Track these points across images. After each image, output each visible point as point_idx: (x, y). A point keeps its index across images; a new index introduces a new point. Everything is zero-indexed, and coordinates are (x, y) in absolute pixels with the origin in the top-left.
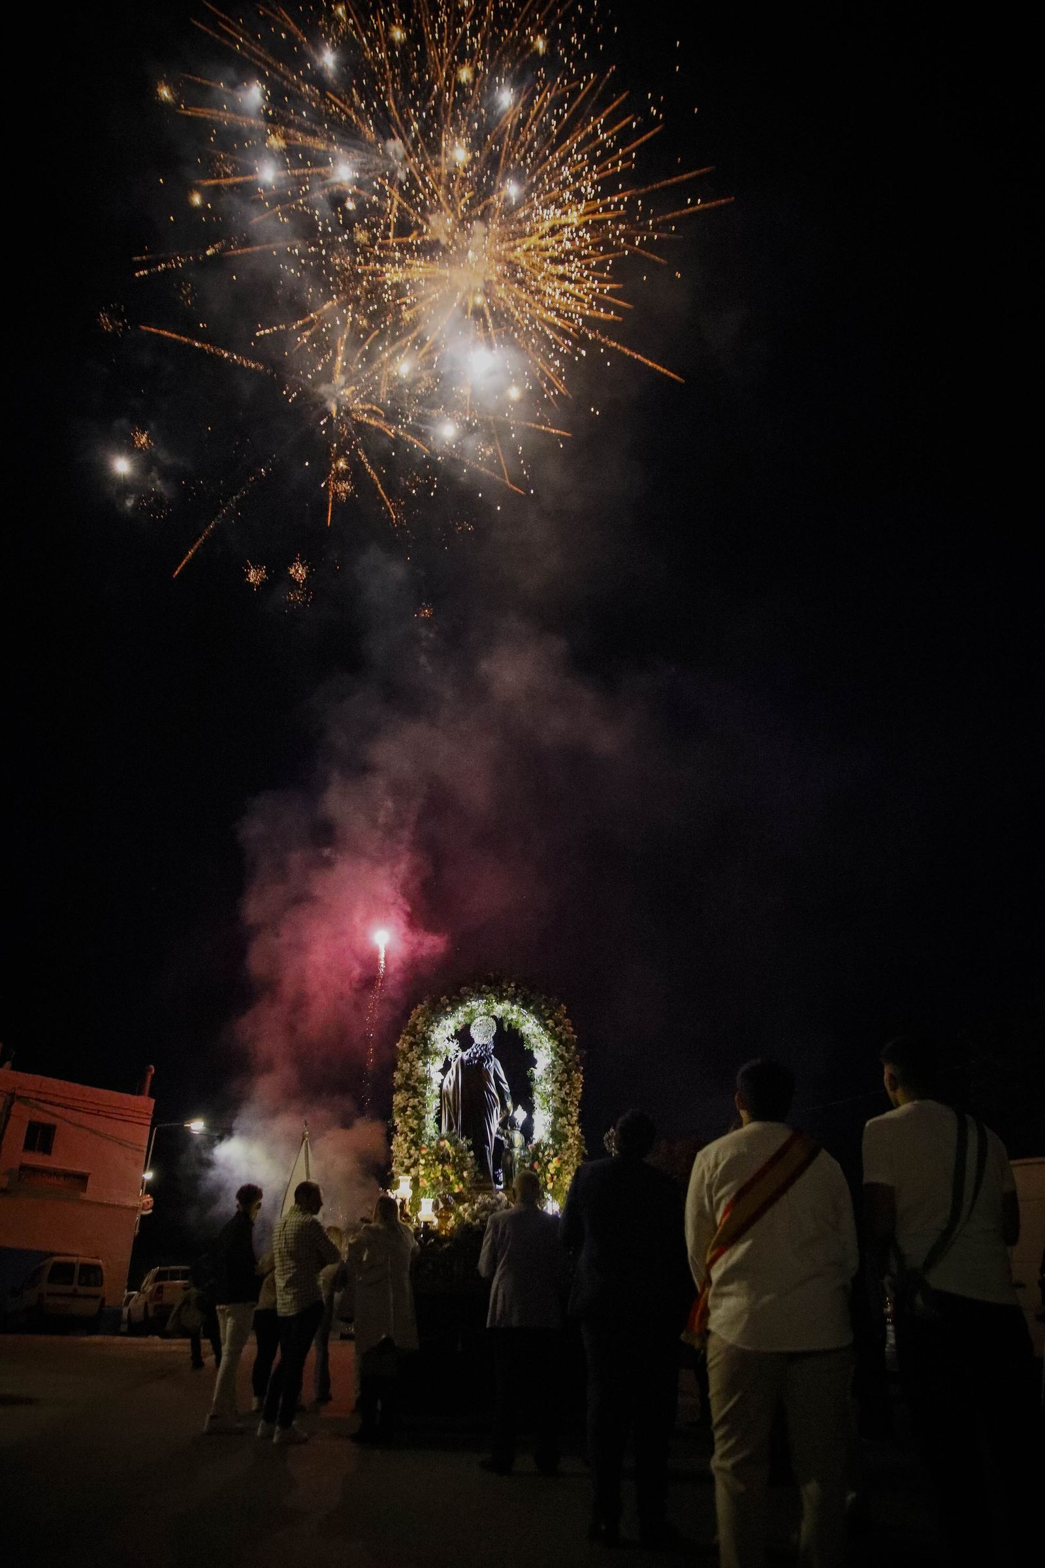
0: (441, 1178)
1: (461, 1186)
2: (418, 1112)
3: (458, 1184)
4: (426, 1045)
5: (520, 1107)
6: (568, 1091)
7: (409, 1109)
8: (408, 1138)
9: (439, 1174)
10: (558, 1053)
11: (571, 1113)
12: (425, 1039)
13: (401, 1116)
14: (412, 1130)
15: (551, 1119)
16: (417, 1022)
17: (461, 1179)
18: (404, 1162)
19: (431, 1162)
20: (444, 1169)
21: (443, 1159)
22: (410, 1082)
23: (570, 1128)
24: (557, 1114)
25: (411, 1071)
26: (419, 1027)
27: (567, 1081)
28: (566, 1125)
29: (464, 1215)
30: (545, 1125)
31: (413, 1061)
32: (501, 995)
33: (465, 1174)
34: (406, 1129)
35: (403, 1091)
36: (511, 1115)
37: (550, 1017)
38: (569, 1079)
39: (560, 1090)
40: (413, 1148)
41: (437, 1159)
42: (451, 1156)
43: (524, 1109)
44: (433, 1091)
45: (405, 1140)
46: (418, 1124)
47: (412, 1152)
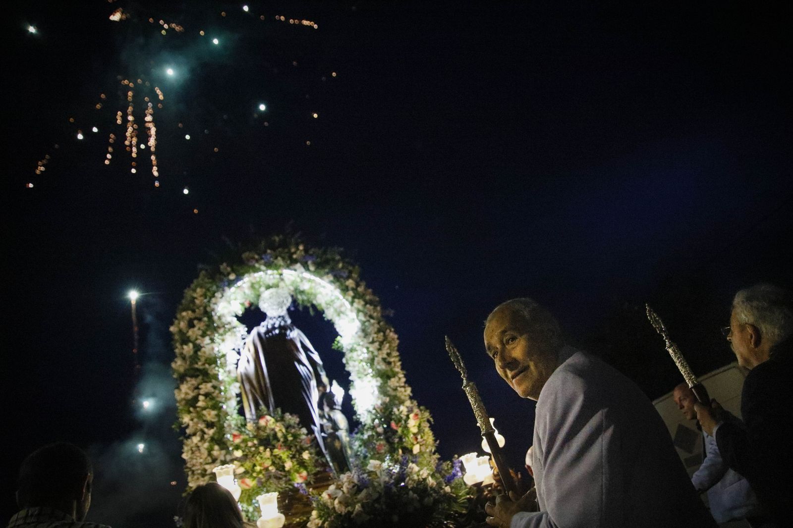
0: (272, 469)
1: (304, 473)
2: (213, 399)
3: (298, 472)
4: (210, 317)
5: (334, 382)
6: (389, 351)
7: (201, 398)
8: (206, 436)
9: (268, 463)
10: (367, 313)
11: (397, 373)
12: (208, 314)
13: (190, 412)
14: (210, 425)
15: (379, 384)
16: (195, 295)
17: (302, 464)
18: (205, 470)
19: (253, 449)
20: (274, 454)
21: (268, 441)
22: (196, 366)
23: (403, 389)
24: (385, 376)
25: (196, 352)
26: (197, 302)
27: (384, 340)
28: (397, 387)
29: (333, 504)
30: (373, 393)
31: (197, 339)
32: (290, 258)
33: (306, 455)
34: (202, 426)
35: (188, 379)
36: (328, 390)
37: (348, 277)
38: (385, 337)
39: (379, 349)
40: (216, 447)
41: (261, 444)
42: (279, 435)
43: (341, 384)
44: (229, 372)
45: (202, 439)
46: (218, 416)
47: (215, 453)
